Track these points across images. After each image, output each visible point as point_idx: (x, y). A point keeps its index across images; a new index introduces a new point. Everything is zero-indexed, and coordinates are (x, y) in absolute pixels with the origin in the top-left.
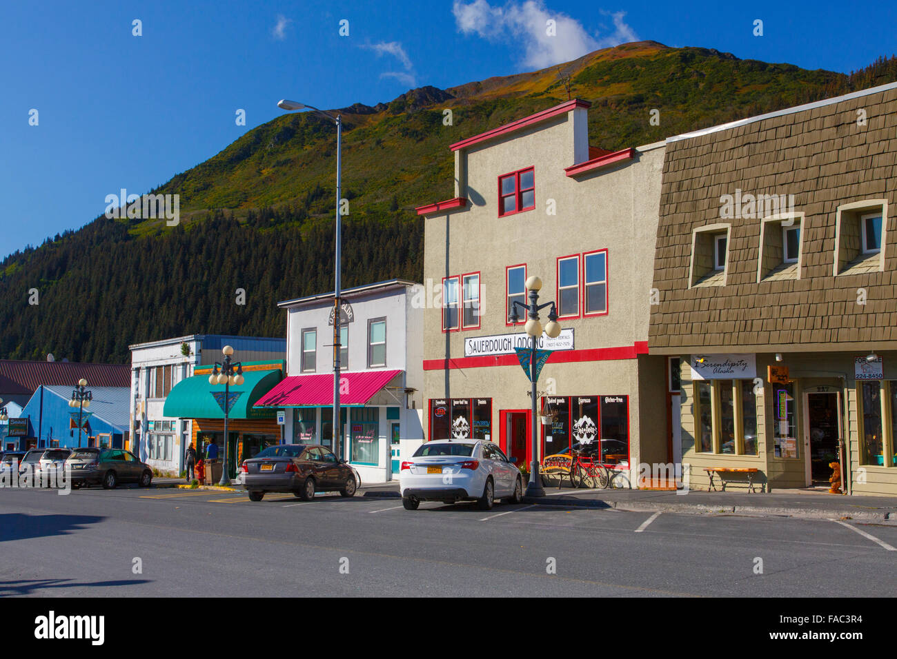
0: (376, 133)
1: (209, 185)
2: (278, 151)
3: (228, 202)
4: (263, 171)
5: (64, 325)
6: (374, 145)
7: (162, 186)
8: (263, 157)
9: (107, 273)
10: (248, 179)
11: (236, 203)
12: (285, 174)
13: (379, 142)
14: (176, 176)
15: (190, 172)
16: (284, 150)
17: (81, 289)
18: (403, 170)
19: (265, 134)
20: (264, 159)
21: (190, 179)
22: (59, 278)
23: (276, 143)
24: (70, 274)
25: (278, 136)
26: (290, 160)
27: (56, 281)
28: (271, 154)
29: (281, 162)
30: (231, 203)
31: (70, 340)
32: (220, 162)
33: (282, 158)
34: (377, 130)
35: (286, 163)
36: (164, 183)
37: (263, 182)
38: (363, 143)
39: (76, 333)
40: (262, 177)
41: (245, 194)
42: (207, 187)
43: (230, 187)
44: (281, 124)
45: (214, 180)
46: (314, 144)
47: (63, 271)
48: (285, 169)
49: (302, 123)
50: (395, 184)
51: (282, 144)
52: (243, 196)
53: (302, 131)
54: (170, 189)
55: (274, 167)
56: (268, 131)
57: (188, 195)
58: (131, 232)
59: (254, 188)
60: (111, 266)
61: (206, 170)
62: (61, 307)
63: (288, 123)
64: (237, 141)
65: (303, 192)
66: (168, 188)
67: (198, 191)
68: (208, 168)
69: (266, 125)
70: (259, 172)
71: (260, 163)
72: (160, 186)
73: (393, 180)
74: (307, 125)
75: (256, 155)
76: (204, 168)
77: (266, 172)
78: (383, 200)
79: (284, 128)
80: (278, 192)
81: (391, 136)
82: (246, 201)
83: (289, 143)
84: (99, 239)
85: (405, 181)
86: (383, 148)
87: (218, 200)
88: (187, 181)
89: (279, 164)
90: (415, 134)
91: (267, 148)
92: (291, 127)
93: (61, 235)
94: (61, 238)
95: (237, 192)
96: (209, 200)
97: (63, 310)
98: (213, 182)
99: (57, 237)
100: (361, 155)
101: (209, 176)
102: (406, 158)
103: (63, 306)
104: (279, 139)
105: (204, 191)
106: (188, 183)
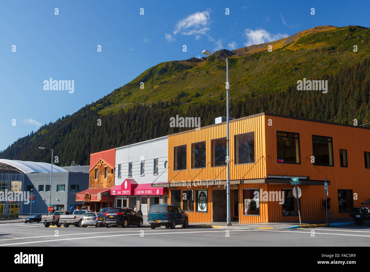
0: (205, 68)
1: (130, 93)
2: (160, 78)
3: (140, 100)
4: (154, 87)
5: (75, 153)
6: (205, 73)
7: (109, 94)
8: (153, 81)
9: (92, 130)
10: (147, 90)
11: (144, 100)
12: (164, 88)
13: (207, 72)
14: (115, 90)
15: (121, 88)
16: (163, 78)
17: (81, 137)
18: (221, 83)
19: (153, 71)
20: (154, 82)
21: (122, 91)
22: (69, 133)
23: (159, 75)
24: (74, 131)
25: (160, 72)
26: (166, 81)
27: (67, 135)
28: (157, 79)
29: (162, 82)
30: (141, 100)
31: (78, 159)
32: (135, 83)
33: (163, 81)
34: (205, 67)
35: (164, 83)
36: (110, 93)
37: (155, 91)
38: (199, 73)
39: (81, 156)
40: (154, 89)
41: (147, 96)
42: (129, 94)
43: (140, 94)
44: (160, 67)
45: (132, 91)
46: (176, 75)
47: (70, 130)
48: (164, 85)
49: (170, 66)
50: (218, 90)
51: (162, 75)
52: (147, 97)
53: (170, 69)
54: (113, 95)
55: (159, 85)
56: (155, 70)
57: (121, 97)
58: (99, 113)
59: (151, 94)
60: (94, 127)
61: (129, 87)
62: (72, 145)
63: (164, 66)
64: (142, 74)
65: (174, 95)
66: (112, 95)
67: (126, 96)
68: (129, 86)
69: (153, 67)
70: (152, 87)
71: (153, 84)
72: (108, 94)
73: (217, 88)
74: (172, 67)
75: (150, 80)
76: (128, 86)
77: (155, 87)
78: (214, 96)
79: (162, 68)
80: (162, 95)
81: (213, 69)
82: (148, 100)
83: (165, 74)
84: (85, 117)
85: (222, 88)
86: (210, 75)
87: (135, 100)
88: (120, 92)
89: (161, 83)
90: (224, 68)
91: (155, 77)
92: (165, 68)
93: (64, 117)
94: (65, 118)
95: (143, 96)
96: (131, 99)
97: (73, 146)
98: (132, 92)
99: (63, 118)
100: (199, 78)
101: (130, 89)
102: (221, 79)
103: (73, 145)
104: (160, 73)
105: (128, 96)
106: (121, 93)
